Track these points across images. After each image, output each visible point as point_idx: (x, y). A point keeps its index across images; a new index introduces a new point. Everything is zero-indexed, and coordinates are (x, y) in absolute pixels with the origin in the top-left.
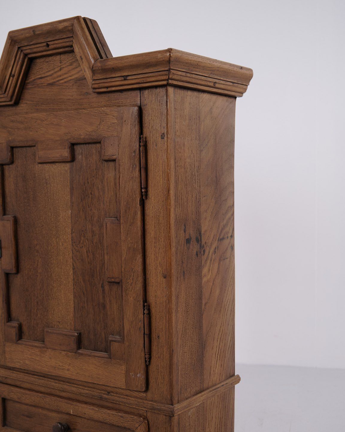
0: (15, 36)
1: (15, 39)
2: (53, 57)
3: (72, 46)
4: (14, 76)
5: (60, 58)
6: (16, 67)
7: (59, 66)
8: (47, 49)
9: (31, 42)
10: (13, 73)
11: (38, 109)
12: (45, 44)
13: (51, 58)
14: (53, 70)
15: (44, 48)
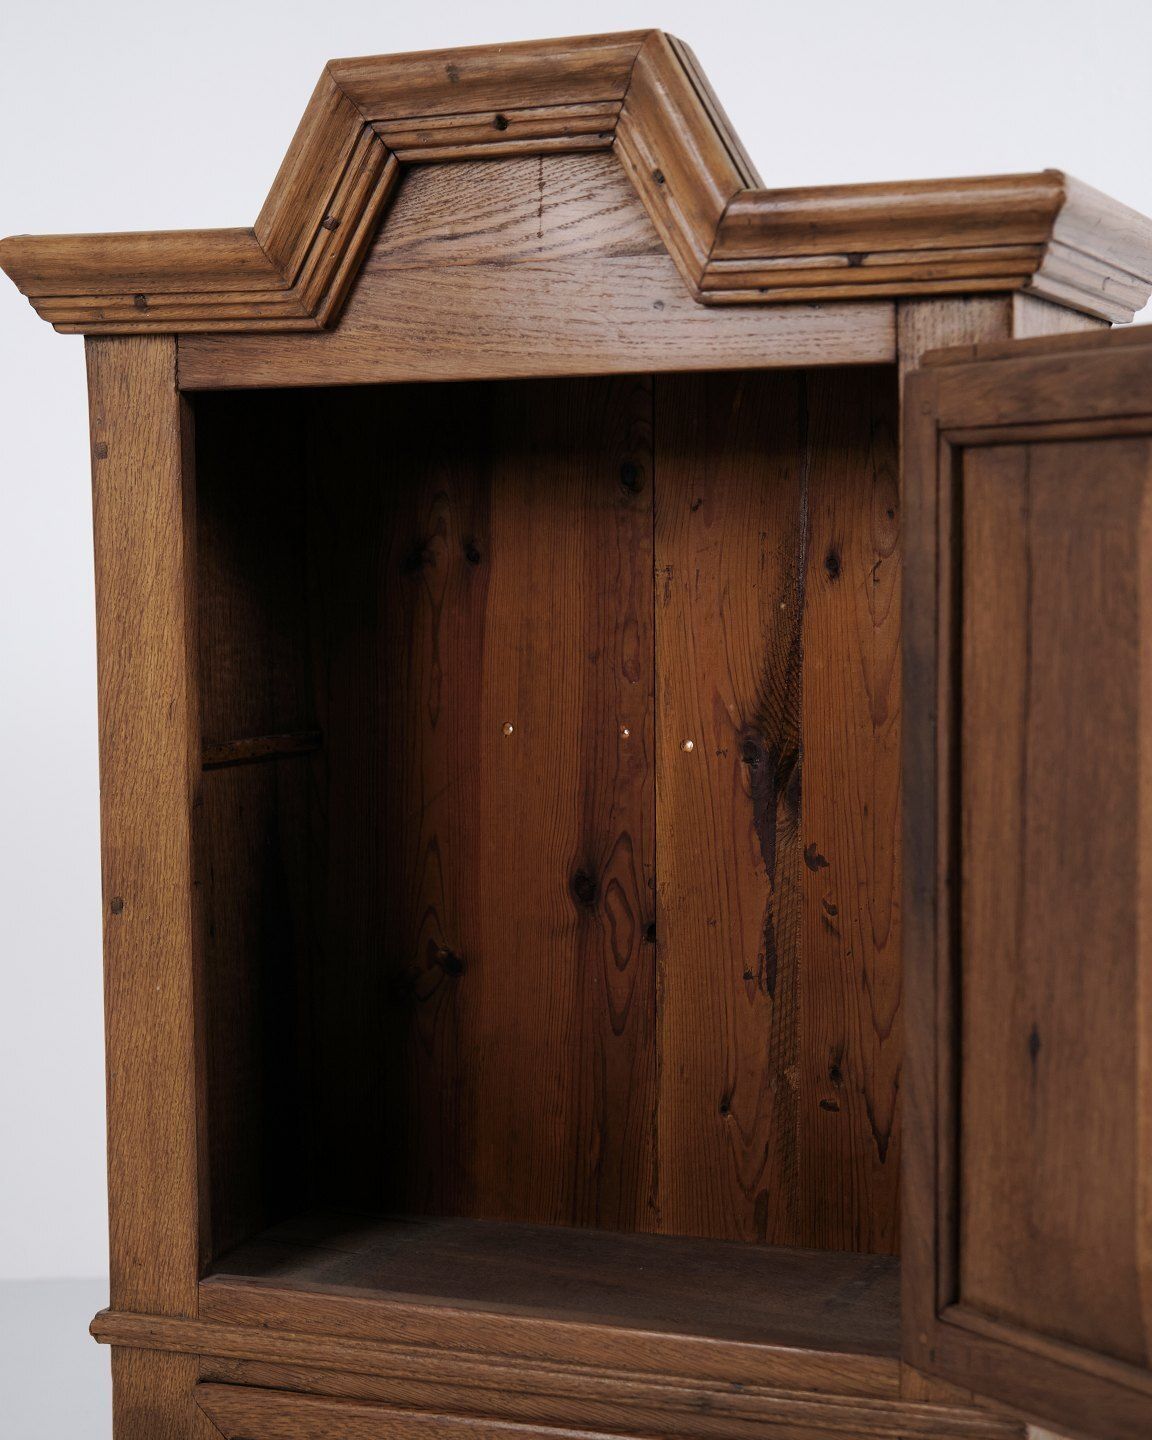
0: (359, 83)
1: (358, 91)
2: (503, 165)
3: (611, 132)
4: (336, 225)
5: (540, 170)
6: (350, 193)
7: (535, 200)
8: (497, 134)
9: (429, 107)
10: (334, 213)
11: (429, 351)
12: (490, 117)
13: (497, 167)
14: (505, 210)
15: (483, 132)
